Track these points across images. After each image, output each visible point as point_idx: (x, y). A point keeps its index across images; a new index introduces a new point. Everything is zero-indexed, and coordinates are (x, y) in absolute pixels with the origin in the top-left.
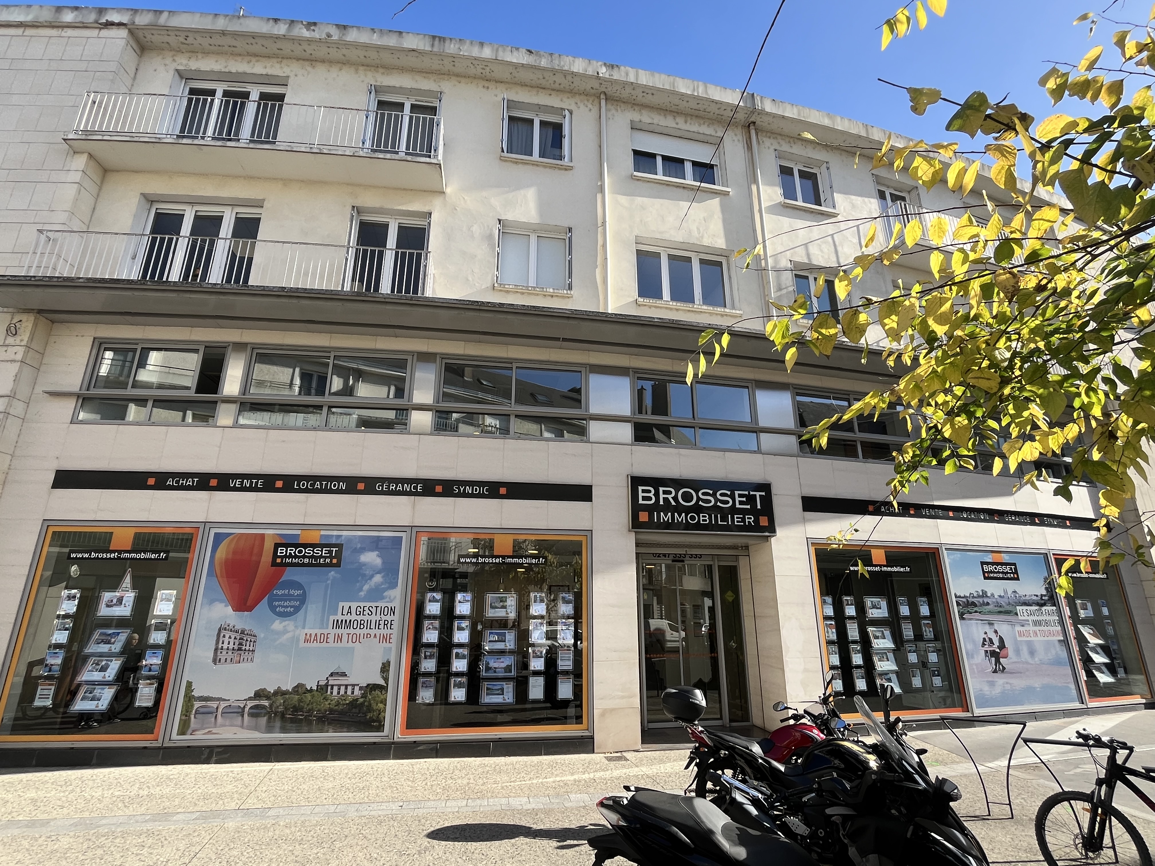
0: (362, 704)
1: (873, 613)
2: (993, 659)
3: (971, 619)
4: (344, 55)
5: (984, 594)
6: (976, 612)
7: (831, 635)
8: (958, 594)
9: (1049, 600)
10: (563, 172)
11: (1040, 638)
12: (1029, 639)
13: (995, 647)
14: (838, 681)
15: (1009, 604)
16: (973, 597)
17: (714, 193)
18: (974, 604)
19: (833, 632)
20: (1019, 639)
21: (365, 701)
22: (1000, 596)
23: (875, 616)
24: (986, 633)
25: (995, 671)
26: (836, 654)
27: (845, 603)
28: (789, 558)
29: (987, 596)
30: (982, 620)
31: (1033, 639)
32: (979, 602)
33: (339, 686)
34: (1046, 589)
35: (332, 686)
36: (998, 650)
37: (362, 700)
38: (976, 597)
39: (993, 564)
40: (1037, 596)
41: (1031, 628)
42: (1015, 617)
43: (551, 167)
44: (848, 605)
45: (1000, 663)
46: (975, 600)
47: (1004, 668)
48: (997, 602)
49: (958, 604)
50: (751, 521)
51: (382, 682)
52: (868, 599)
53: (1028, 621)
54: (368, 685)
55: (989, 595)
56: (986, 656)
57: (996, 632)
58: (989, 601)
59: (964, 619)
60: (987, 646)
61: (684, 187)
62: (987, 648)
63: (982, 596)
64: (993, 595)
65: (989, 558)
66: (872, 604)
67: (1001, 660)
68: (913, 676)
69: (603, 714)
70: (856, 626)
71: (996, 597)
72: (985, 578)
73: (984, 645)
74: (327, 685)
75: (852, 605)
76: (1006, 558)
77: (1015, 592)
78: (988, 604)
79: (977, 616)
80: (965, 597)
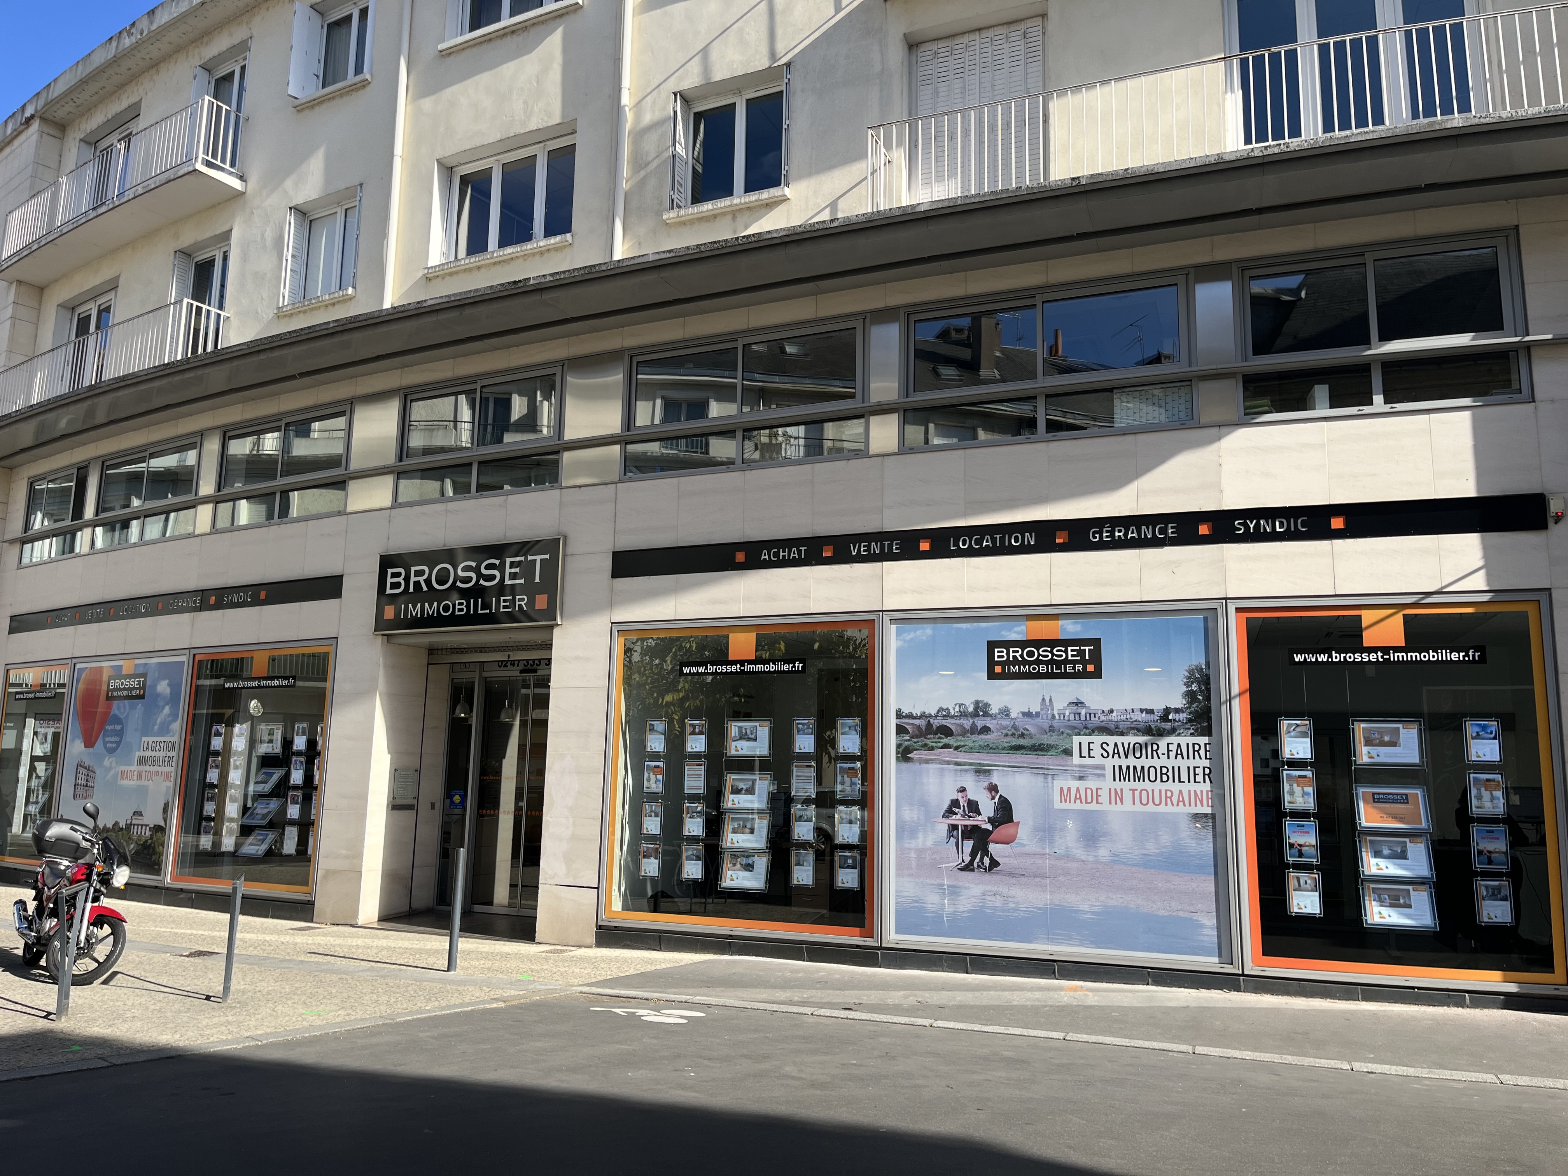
0: (150, 845)
1: (738, 748)
2: (969, 845)
3: (927, 761)
4: (170, 43)
5: (980, 709)
6: (946, 746)
7: (654, 785)
8: (906, 711)
9: (1189, 721)
10: (361, 92)
11: (1128, 806)
12: (1093, 806)
13: (982, 821)
14: (652, 860)
15: (1052, 729)
16: (948, 716)
17: (556, 17)
18: (946, 731)
19: (657, 780)
20: (1058, 805)
21: (152, 843)
22: (1028, 714)
23: (741, 753)
24: (963, 790)
25: (968, 868)
26: (656, 816)
27: (689, 730)
28: (577, 658)
29: (986, 714)
30: (956, 764)
31: (1105, 806)
32: (962, 726)
33: (138, 825)
34: (1191, 696)
35: (134, 825)
36: (989, 827)
37: (150, 841)
38: (953, 717)
39: (1022, 644)
40: (1151, 712)
41: (1108, 783)
42: (1063, 760)
43: (341, 96)
44: (693, 733)
45: (986, 852)
46: (949, 723)
47: (994, 863)
48: (1014, 727)
49: (900, 730)
50: (523, 603)
51: (162, 824)
52: (734, 724)
53: (1103, 768)
54: (155, 826)
55: (994, 710)
56: (950, 835)
57: (993, 788)
58: (989, 723)
59: (908, 760)
60: (958, 817)
61: (511, 31)
62: (957, 820)
63: (975, 714)
64: (1005, 712)
65: (1018, 632)
66: (740, 731)
67: (992, 848)
68: (798, 864)
69: (325, 877)
70: (701, 770)
71: (1013, 715)
72: (992, 675)
73: (950, 812)
74: (131, 824)
75: (701, 733)
76: (1070, 629)
77: (1078, 703)
78: (986, 730)
79: (948, 754)
80: (923, 716)
